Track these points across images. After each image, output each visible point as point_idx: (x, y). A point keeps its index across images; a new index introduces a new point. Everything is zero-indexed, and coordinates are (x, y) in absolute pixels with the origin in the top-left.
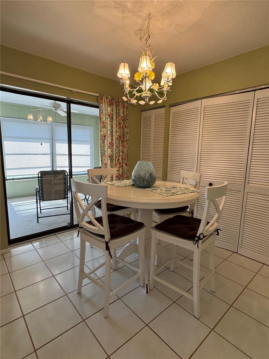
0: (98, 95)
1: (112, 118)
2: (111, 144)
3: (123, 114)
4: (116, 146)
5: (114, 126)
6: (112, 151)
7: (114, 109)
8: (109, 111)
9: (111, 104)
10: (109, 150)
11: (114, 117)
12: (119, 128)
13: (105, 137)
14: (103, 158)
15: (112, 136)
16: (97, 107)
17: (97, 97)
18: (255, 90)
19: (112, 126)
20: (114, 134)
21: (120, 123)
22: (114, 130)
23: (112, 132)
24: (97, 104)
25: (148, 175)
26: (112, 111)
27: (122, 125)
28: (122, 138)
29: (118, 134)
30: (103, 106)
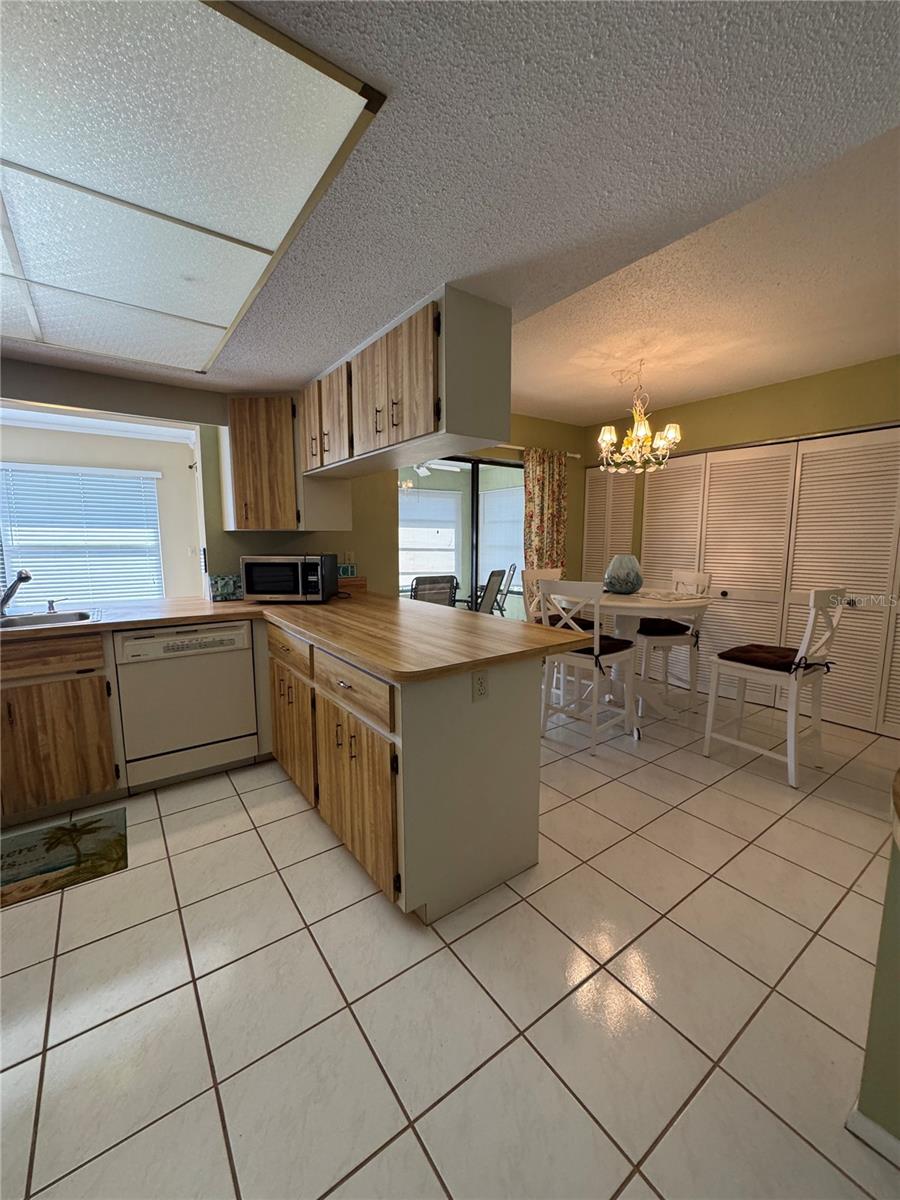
0: (523, 448)
1: (543, 484)
2: (540, 527)
3: (560, 476)
4: (548, 533)
5: (546, 498)
6: (541, 541)
7: (547, 470)
8: (538, 473)
9: (542, 462)
10: (537, 538)
11: (547, 483)
12: (553, 500)
13: (532, 517)
14: (529, 554)
15: (542, 514)
16: (521, 466)
17: (521, 452)
18: (798, 441)
19: (542, 497)
20: (545, 511)
21: (553, 492)
22: (546, 505)
23: (542, 509)
24: (522, 462)
25: (633, 574)
26: (543, 473)
27: (557, 494)
28: (556, 517)
29: (550, 511)
30: (530, 465)
